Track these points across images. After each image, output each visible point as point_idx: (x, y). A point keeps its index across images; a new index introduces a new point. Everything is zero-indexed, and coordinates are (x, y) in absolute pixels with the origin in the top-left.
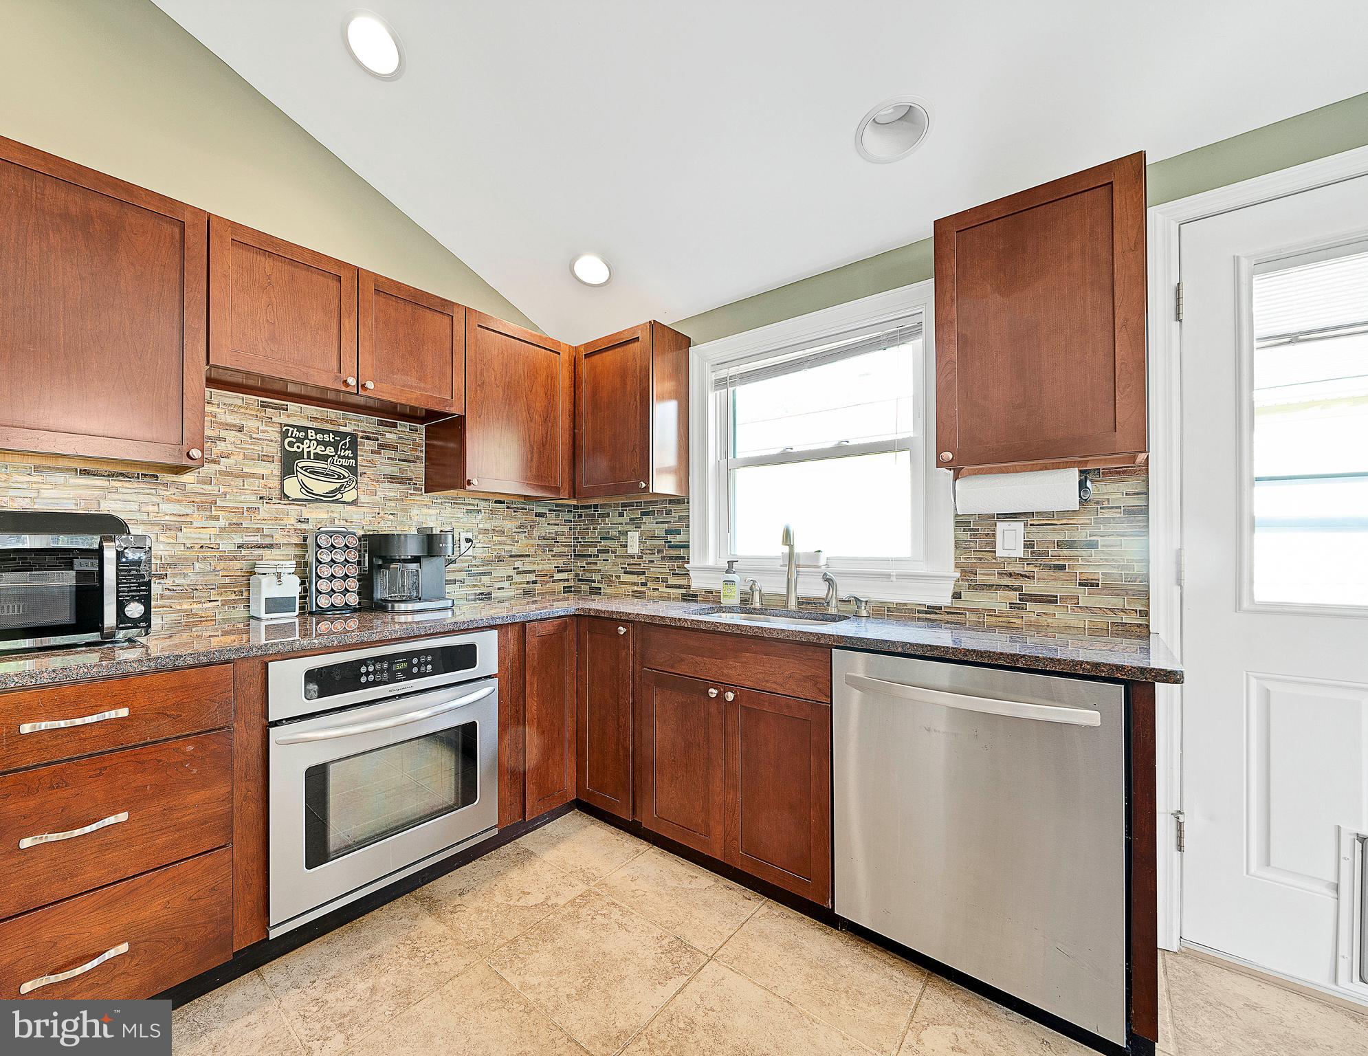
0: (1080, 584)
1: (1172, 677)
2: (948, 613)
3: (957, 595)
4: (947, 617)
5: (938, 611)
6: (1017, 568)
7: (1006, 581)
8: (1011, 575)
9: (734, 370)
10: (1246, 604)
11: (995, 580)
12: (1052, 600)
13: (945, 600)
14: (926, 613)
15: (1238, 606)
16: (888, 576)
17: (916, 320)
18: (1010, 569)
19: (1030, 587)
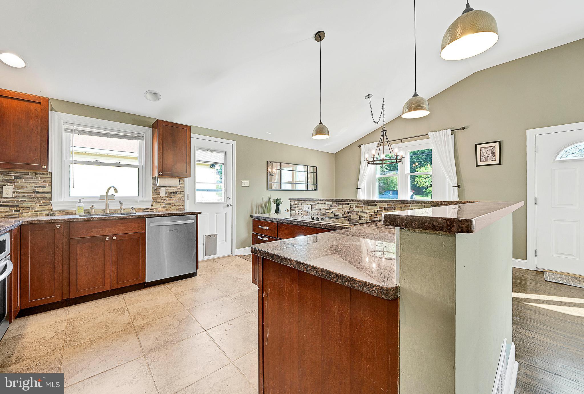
0: (175, 201)
1: (200, 213)
2: (150, 209)
3: (152, 205)
4: (150, 211)
5: (148, 209)
6: (164, 198)
7: (162, 201)
8: (163, 200)
9: (75, 128)
10: (195, 203)
11: (160, 201)
12: (170, 204)
13: (149, 206)
14: (145, 210)
15: (194, 204)
16: (137, 201)
17: (143, 135)
18: (163, 198)
19: (167, 202)
